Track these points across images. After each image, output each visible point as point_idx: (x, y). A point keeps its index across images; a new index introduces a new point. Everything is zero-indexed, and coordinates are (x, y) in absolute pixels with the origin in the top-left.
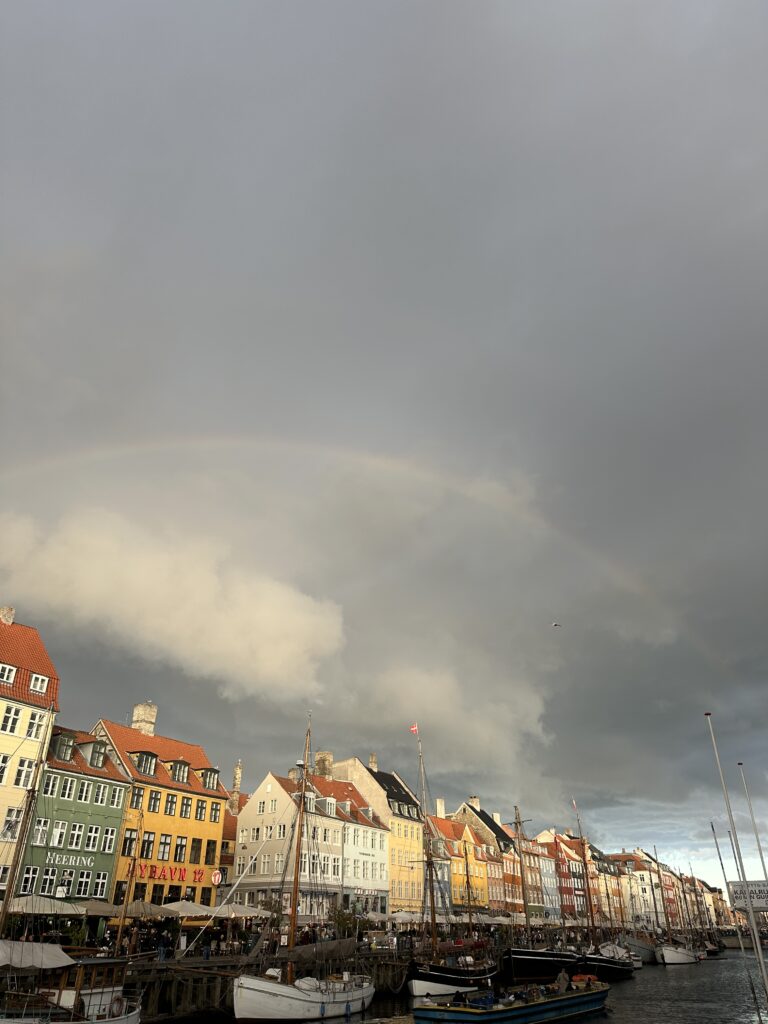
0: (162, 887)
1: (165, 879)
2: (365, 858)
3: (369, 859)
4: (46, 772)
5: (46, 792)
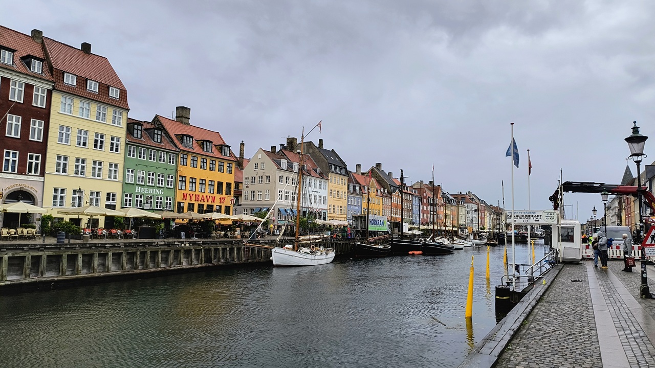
0: (203, 205)
1: (204, 201)
2: (315, 194)
3: (318, 194)
4: (127, 144)
5: (130, 155)
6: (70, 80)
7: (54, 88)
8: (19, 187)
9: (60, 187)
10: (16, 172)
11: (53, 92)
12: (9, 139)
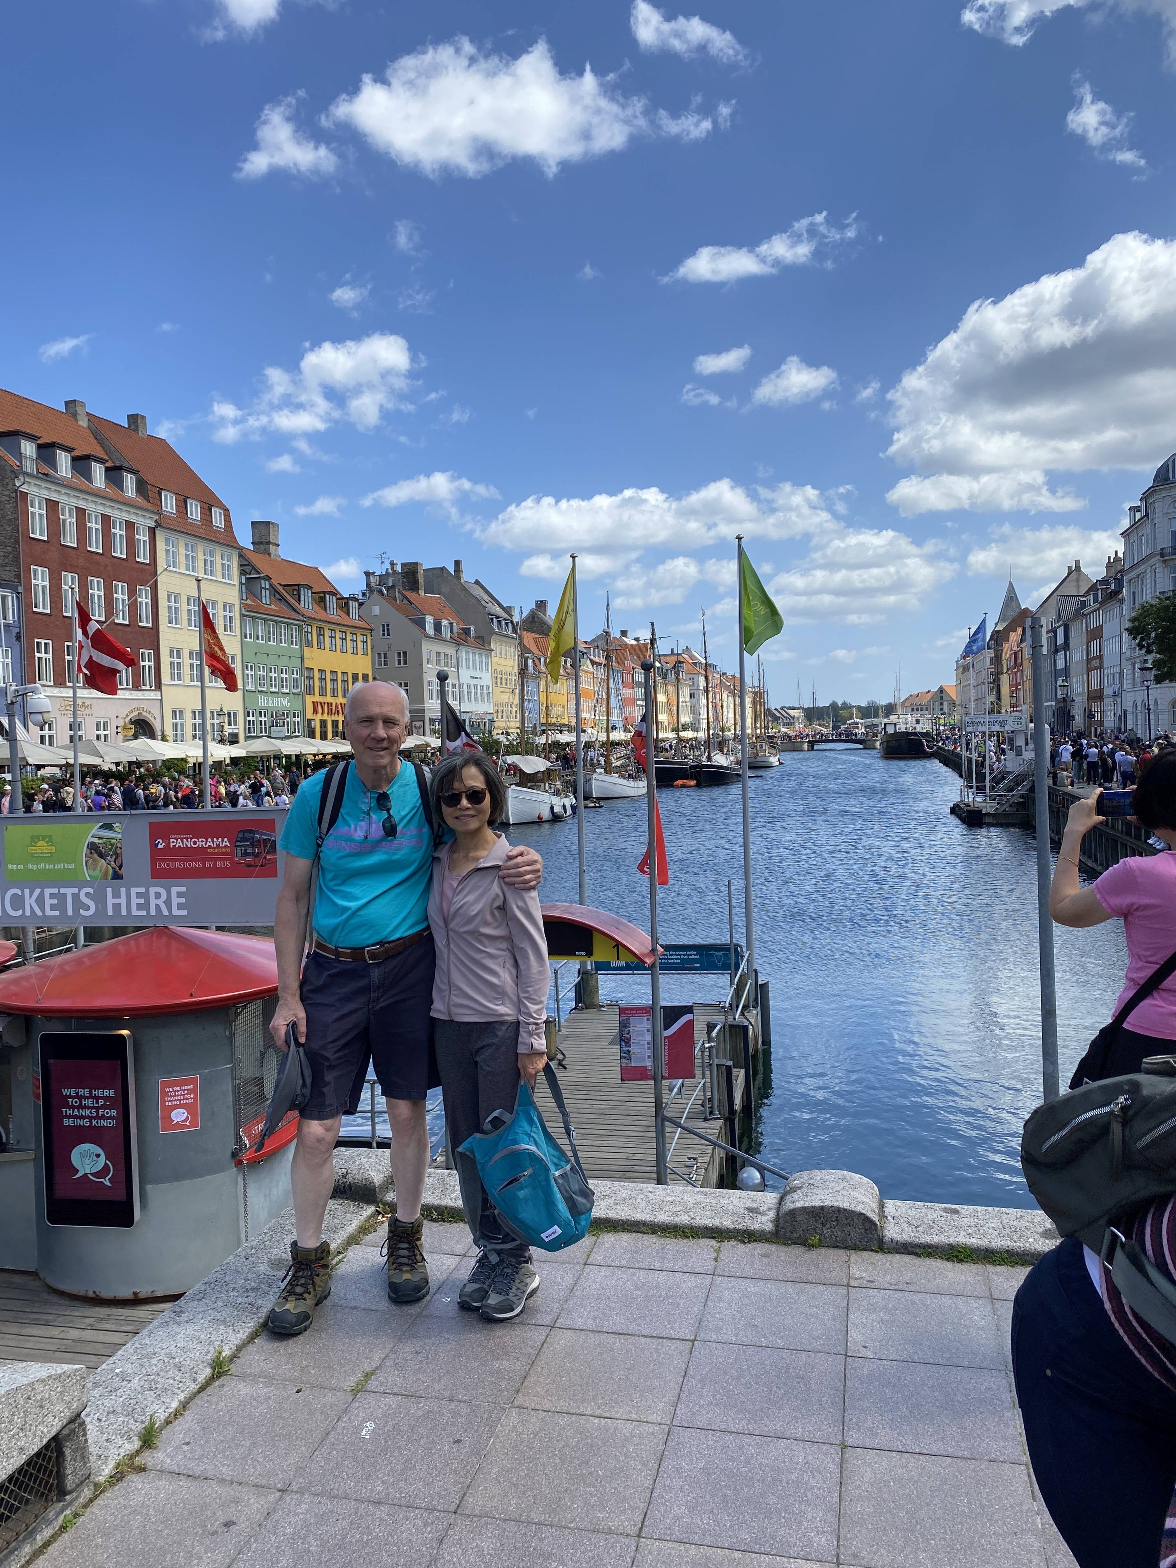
0: (337, 721)
2: (474, 681)
3: (478, 682)
4: (242, 616)
5: (246, 637)
6: (169, 504)
7: (158, 524)
8: (136, 713)
9: (178, 706)
10: (131, 687)
11: (157, 532)
12: (120, 628)
